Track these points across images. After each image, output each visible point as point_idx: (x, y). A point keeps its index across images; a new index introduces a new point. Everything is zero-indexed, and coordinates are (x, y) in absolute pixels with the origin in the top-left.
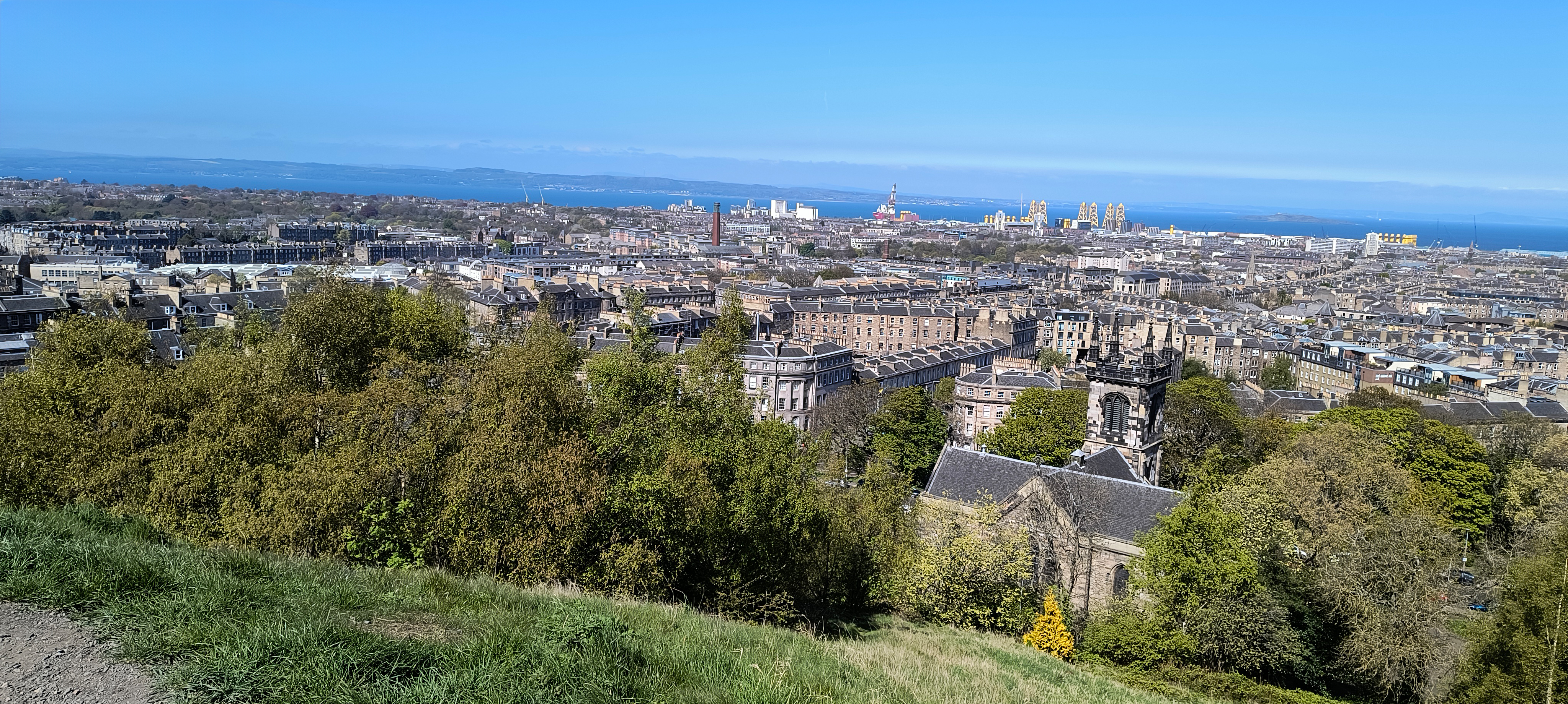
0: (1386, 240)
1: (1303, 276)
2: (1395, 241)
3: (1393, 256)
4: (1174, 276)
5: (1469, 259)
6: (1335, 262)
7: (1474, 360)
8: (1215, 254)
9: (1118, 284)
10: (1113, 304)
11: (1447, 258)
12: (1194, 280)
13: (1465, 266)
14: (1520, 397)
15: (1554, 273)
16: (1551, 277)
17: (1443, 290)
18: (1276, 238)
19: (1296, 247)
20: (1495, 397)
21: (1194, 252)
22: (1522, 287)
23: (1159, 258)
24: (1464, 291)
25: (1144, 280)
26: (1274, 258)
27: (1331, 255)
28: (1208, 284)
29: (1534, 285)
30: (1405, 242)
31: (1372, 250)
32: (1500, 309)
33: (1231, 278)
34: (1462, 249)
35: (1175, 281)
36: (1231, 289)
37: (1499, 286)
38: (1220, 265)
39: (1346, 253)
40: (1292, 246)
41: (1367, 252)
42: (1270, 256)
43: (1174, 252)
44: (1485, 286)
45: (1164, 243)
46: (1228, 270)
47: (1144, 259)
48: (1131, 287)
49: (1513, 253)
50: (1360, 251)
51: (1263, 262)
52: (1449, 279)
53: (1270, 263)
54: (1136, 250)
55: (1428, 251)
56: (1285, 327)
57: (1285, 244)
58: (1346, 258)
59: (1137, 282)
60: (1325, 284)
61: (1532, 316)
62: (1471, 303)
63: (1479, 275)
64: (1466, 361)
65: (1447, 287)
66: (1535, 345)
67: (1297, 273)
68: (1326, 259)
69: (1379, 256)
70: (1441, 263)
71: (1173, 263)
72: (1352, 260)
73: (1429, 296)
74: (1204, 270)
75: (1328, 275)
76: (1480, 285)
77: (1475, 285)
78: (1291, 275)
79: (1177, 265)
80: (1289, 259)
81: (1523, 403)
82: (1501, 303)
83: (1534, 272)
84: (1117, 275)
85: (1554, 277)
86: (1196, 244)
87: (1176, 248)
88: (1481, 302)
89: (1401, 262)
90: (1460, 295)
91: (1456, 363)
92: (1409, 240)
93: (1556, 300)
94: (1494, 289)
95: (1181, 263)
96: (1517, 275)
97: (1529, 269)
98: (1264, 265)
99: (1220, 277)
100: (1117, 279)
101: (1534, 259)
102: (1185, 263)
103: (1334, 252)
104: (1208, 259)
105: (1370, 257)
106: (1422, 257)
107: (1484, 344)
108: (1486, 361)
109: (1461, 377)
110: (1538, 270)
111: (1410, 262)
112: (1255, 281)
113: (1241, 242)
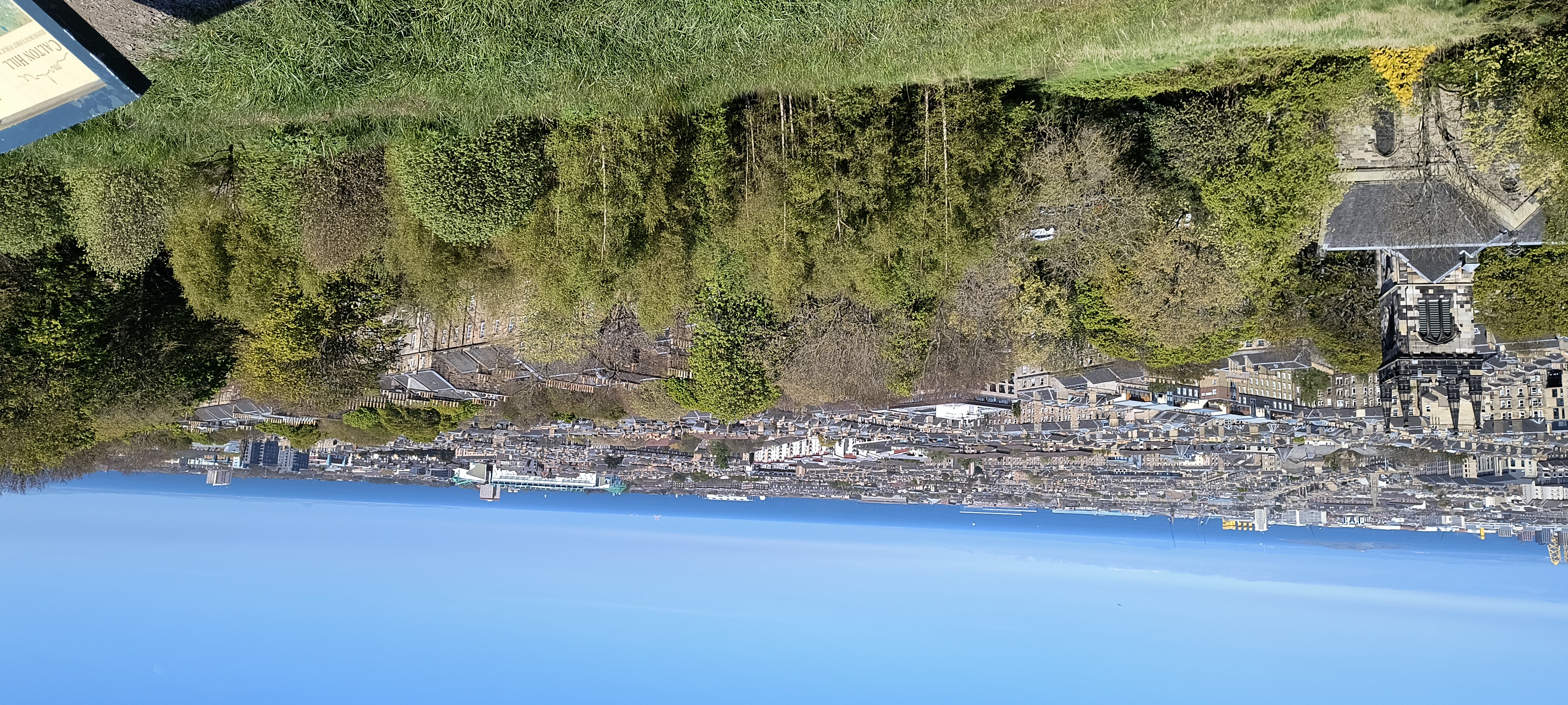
0: (1250, 525)
1: (1321, 486)
2: (1242, 523)
3: (1240, 509)
4: (1461, 481)
5: (1173, 507)
6: (1293, 502)
7: (1139, 417)
8: (1423, 507)
9: (1530, 468)
10: (1526, 444)
11: (1192, 507)
12: (1435, 477)
13: (1174, 501)
14: (1094, 388)
15: (1105, 496)
16: (1106, 493)
17: (1186, 478)
18: (1359, 525)
19: (1336, 516)
20: (1111, 386)
21: (1447, 509)
22: (1125, 483)
23: (1489, 501)
24: (1169, 478)
25: (1496, 475)
26: (1355, 504)
27: (1299, 508)
28: (1418, 473)
29: (1116, 486)
30: (1233, 522)
31: (1260, 514)
32: (1135, 463)
33: (1395, 481)
34: (1182, 516)
35: (1458, 475)
36: (1390, 469)
37: (1143, 483)
38: (1414, 495)
39: (1285, 510)
40: (1341, 516)
41: (1264, 512)
42: (1362, 506)
43: (1472, 508)
44: (1153, 483)
45: (1487, 519)
46: (1402, 490)
47: (1508, 500)
48: (1513, 465)
49: (1139, 514)
50: (1272, 513)
51: (1366, 499)
52: (1184, 488)
53: (1359, 499)
54: (1522, 509)
55: (1210, 514)
56: (1318, 433)
57: (1349, 519)
58: (1284, 505)
59: (1505, 472)
60: (1294, 478)
61: (1110, 459)
62: (1159, 468)
63: (1161, 493)
64: (1145, 416)
65: (1183, 481)
66: (1098, 434)
67: (1328, 489)
68: (1303, 504)
69: (1252, 508)
70: (1196, 503)
71: (1470, 496)
72: (1278, 504)
73: (1197, 472)
74: (1430, 489)
75: (1295, 488)
76: (1157, 484)
77: (1163, 484)
78: (1333, 487)
79: (1464, 493)
80: (1340, 504)
81: (1090, 384)
82: (1136, 469)
83: (1119, 497)
84: (1534, 479)
85: (1104, 493)
86: (1448, 517)
87: (1472, 512)
88: (1152, 468)
89: (1231, 503)
90: (1171, 474)
91: (1153, 413)
92: (1230, 524)
93: (1096, 473)
94: (1146, 481)
95: (1461, 496)
96: (1131, 494)
97: (1124, 499)
98: (1365, 496)
99: (1407, 481)
100: (1534, 473)
101: (1123, 508)
102: (1455, 496)
103: (1297, 512)
104: (1430, 501)
105: (1262, 508)
106: (1214, 508)
107: (1136, 431)
108: (1130, 416)
109: (1143, 401)
110: (1117, 498)
111: (1223, 504)
112: (1368, 478)
113: (1397, 520)
